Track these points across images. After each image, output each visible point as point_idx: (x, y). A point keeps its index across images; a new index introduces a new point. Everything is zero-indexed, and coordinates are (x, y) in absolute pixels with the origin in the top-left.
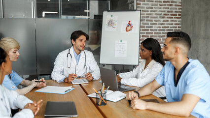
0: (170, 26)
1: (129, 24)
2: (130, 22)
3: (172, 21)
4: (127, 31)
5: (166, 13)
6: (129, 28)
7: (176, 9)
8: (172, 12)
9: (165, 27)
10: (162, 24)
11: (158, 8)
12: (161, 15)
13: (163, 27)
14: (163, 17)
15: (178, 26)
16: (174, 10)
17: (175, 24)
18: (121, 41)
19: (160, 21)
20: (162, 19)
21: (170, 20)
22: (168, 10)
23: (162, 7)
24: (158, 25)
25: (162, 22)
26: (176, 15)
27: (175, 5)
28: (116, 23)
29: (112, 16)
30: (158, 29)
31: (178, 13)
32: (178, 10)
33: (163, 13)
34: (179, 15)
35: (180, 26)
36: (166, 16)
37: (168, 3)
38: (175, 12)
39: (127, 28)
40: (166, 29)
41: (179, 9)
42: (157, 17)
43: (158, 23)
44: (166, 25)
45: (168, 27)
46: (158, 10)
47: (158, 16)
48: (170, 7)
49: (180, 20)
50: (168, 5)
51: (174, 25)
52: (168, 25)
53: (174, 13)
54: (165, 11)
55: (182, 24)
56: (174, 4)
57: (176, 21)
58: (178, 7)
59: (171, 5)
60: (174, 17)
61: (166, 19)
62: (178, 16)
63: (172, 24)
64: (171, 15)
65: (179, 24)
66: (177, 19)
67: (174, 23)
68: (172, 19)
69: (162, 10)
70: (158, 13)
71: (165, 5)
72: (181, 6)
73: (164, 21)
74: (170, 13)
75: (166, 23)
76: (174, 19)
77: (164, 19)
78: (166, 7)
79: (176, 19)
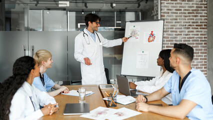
0: (195, 36)
1: (151, 34)
2: (152, 32)
3: (197, 31)
4: (149, 42)
5: (191, 24)
6: (151, 39)
7: (202, 19)
8: (197, 22)
9: (190, 38)
10: (187, 35)
11: (182, 19)
12: (186, 25)
13: (188, 38)
14: (188, 28)
15: (203, 36)
16: (199, 21)
17: (201, 35)
18: (143, 52)
19: (185, 32)
20: (187, 30)
21: (195, 30)
22: (193, 21)
23: (187, 18)
24: (183, 36)
25: (187, 33)
26: (202, 25)
27: (201, 16)
28: (139, 33)
29: (134, 26)
30: (183, 39)
31: (203, 24)
32: (203, 21)
33: (187, 24)
34: (205, 25)
35: (206, 36)
36: (191, 27)
37: (193, 15)
38: (201, 22)
39: (149, 39)
40: (191, 39)
41: (205, 19)
42: (181, 28)
43: (182, 33)
44: (191, 36)
45: (194, 38)
46: (183, 21)
47: (183, 27)
48: (195, 18)
49: (206, 30)
50: (192, 16)
51: (199, 36)
52: (194, 36)
53: (199, 24)
54: (189, 22)
55: (208, 35)
56: (199, 15)
57: (202, 32)
58: (203, 18)
59: (196, 16)
60: (199, 27)
61: (191, 30)
62: (203, 27)
63: (198, 35)
64: (196, 26)
65: (205, 35)
66: (203, 30)
67: (199, 33)
68: (197, 30)
69: (187, 21)
70: (183, 24)
71: (190, 16)
72: (206, 16)
73: (189, 32)
74: (195, 24)
75: (191, 33)
76: (199, 30)
77: (189, 30)
78: (191, 18)
79: (201, 30)
